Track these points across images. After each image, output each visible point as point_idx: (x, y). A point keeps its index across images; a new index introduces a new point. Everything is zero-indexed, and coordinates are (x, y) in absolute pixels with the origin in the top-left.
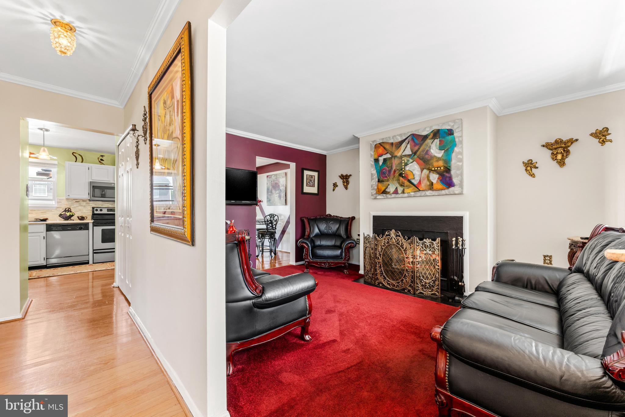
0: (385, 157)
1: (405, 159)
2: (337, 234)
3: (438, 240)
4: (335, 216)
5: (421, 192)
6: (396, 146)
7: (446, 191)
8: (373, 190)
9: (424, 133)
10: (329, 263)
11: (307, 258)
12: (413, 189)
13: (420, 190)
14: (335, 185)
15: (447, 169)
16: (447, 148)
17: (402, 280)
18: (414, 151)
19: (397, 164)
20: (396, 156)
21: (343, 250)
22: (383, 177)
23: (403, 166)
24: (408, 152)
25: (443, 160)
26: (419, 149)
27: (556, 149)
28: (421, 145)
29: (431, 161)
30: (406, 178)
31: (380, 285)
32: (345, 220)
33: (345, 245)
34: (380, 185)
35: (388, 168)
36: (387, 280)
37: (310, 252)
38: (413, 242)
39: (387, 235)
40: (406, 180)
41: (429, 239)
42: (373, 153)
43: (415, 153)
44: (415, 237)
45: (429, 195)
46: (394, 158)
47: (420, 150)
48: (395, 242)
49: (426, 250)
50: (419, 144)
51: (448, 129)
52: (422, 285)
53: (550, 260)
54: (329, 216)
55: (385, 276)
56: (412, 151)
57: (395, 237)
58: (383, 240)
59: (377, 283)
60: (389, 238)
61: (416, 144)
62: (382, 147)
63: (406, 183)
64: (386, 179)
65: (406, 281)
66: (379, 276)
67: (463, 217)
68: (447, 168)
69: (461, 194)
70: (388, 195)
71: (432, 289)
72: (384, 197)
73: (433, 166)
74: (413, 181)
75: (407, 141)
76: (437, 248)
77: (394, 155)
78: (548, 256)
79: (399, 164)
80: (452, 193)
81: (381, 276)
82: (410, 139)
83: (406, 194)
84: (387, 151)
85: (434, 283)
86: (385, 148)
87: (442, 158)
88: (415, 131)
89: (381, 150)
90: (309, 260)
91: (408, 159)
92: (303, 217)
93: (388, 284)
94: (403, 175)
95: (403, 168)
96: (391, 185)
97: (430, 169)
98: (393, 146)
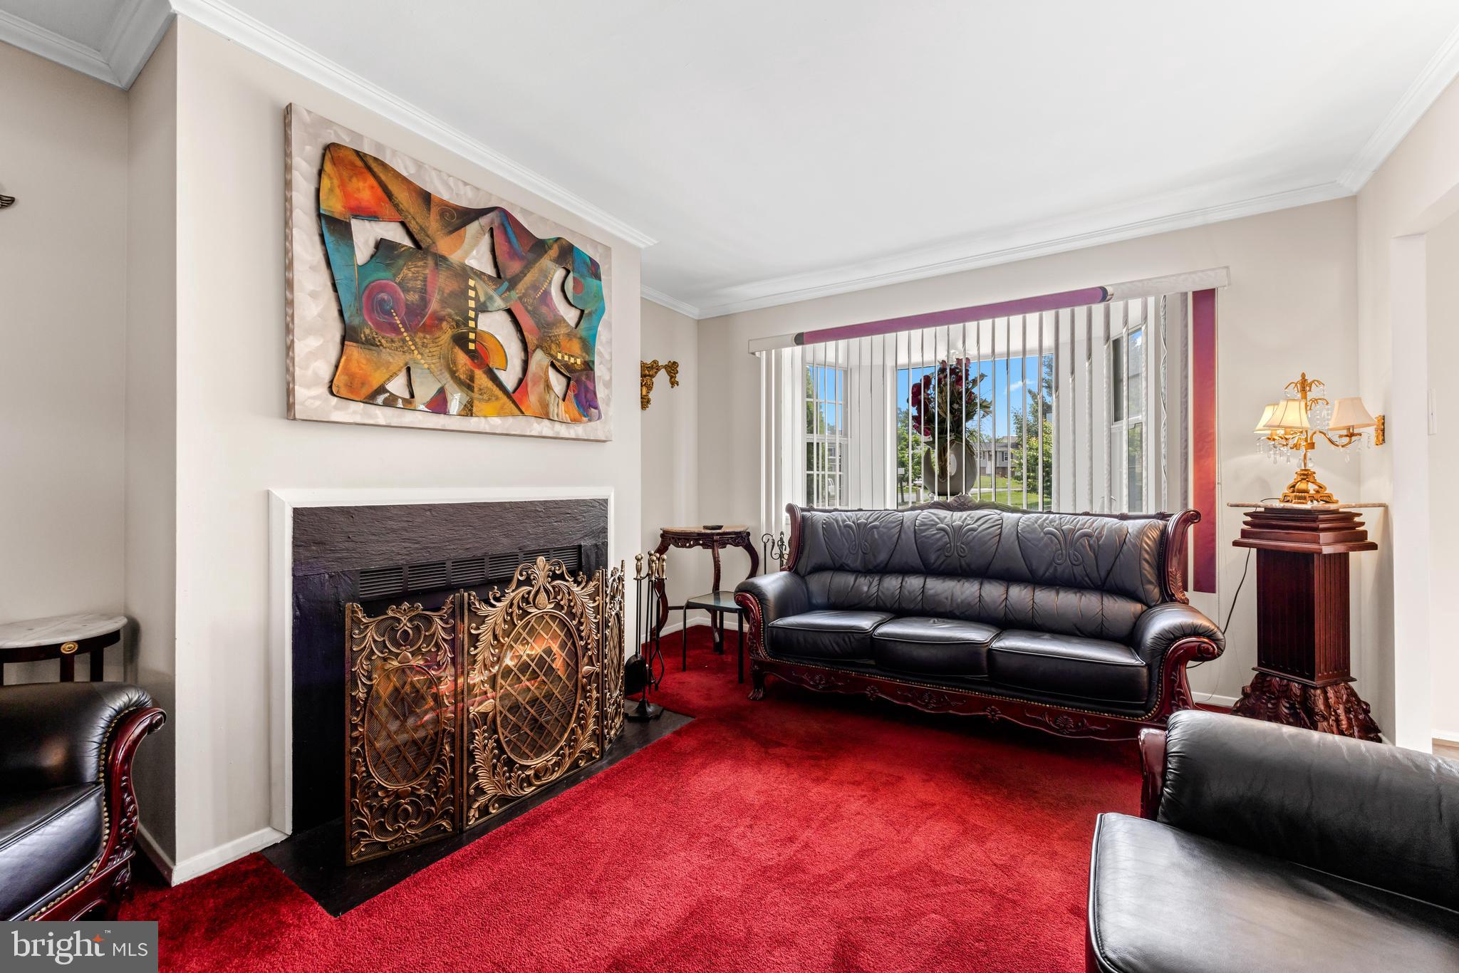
0: (385, 232)
1: (478, 286)
5: (525, 419)
6: (441, 215)
9: (540, 233)
12: (499, 405)
13: (523, 414)
15: (588, 368)
16: (590, 310)
18: (507, 275)
19: (447, 291)
20: (444, 258)
22: (379, 325)
23: (472, 309)
24: (484, 262)
25: (578, 336)
26: (523, 274)
27: (646, 376)
28: (529, 264)
29: (557, 331)
30: (478, 358)
31: (491, 809)
34: (353, 355)
35: (402, 290)
38: (601, 586)
40: (479, 367)
46: (436, 264)
47: (529, 280)
48: (550, 603)
49: (614, 605)
50: (521, 257)
51: (590, 258)
55: (513, 756)
56: (496, 268)
58: (504, 608)
59: (477, 814)
63: (482, 379)
64: (393, 336)
66: (485, 776)
68: (589, 364)
69: (607, 440)
70: (397, 413)
74: (502, 375)
75: (484, 221)
77: (431, 250)
79: (452, 294)
82: (496, 224)
83: (477, 419)
84: (400, 214)
86: (383, 191)
87: (576, 330)
88: (512, 204)
89: (362, 187)
91: (486, 291)
93: (523, 781)
94: (472, 346)
95: (472, 319)
96: (420, 371)
97: (552, 352)
98: (429, 210)
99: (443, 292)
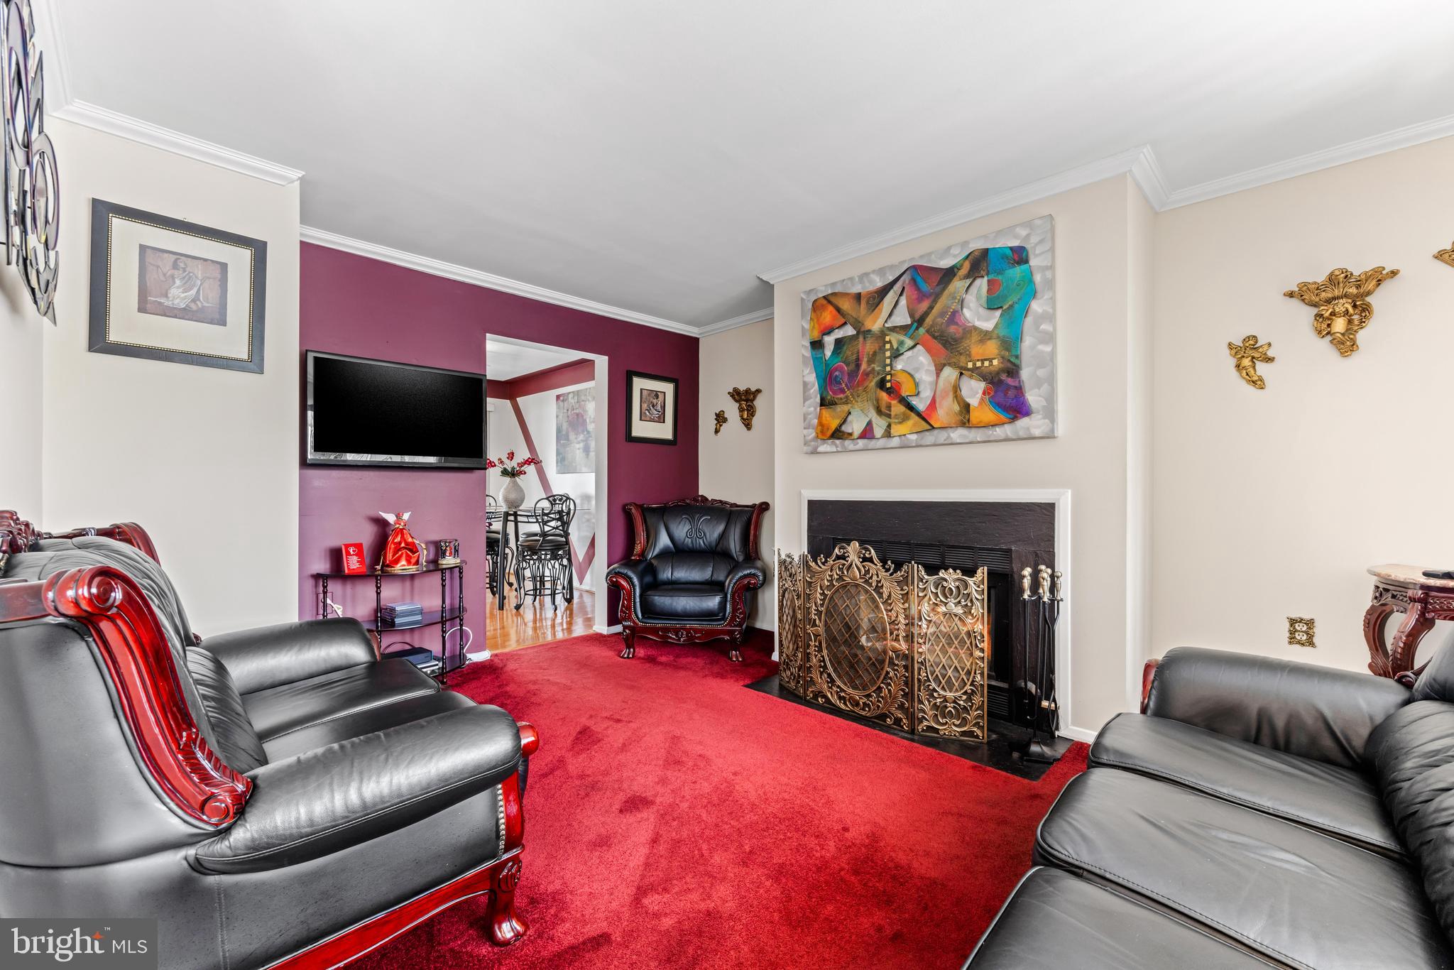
0: (839, 334)
1: (893, 338)
2: (719, 549)
3: (982, 573)
4: (716, 500)
5: (936, 432)
6: (868, 302)
7: (1008, 430)
8: (808, 428)
9: (945, 263)
10: (688, 631)
11: (629, 618)
12: (914, 425)
13: (933, 428)
14: (721, 418)
15: (1009, 365)
16: (1010, 303)
17: (880, 689)
18: (917, 316)
19: (871, 353)
20: (869, 331)
21: (729, 596)
22: (834, 393)
23: (888, 358)
24: (902, 318)
25: (998, 337)
26: (931, 308)
27: (1328, 301)
28: (937, 296)
29: (965, 343)
30: (893, 391)
31: (819, 699)
32: (741, 511)
33: (734, 581)
34: (826, 413)
35: (847, 365)
36: (838, 687)
37: (638, 600)
38: (910, 578)
39: (838, 557)
40: (894, 399)
41: (955, 570)
42: (807, 326)
43: (920, 322)
44: (916, 565)
45: (958, 441)
46: (864, 338)
47: (935, 311)
48: (860, 578)
49: (946, 604)
50: (930, 295)
51: (1011, 248)
52: (935, 707)
53: (1308, 634)
54: (702, 501)
55: (833, 675)
56: (911, 316)
57: (859, 564)
58: (826, 570)
59: (811, 695)
60: (844, 565)
61: (922, 296)
62: (831, 308)
63: (898, 408)
64: (842, 396)
65: (889, 691)
66: (815, 675)
67: (1054, 504)
68: (1009, 361)
69: (1050, 436)
70: (847, 442)
71: (963, 718)
72: (837, 447)
73: (969, 355)
74: (914, 402)
75: (897, 287)
76: (979, 597)
77: (862, 330)
78: (1301, 620)
79: (876, 353)
80: (1022, 434)
81: (821, 673)
82: (907, 282)
83: (895, 438)
84: (844, 317)
85: (969, 699)
86: (838, 310)
87: (996, 332)
88: (922, 257)
89: (828, 316)
90: (634, 622)
91: (902, 338)
92: (631, 504)
93: (840, 698)
94: (888, 385)
95: (888, 365)
96: (856, 413)
97: (962, 364)
98: (860, 304)
99: (869, 355)
